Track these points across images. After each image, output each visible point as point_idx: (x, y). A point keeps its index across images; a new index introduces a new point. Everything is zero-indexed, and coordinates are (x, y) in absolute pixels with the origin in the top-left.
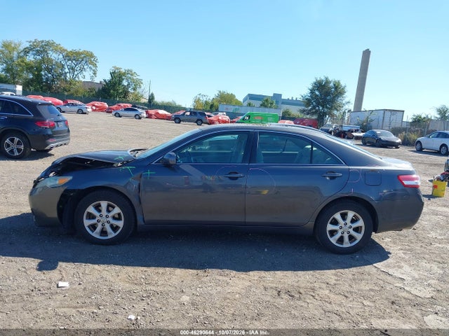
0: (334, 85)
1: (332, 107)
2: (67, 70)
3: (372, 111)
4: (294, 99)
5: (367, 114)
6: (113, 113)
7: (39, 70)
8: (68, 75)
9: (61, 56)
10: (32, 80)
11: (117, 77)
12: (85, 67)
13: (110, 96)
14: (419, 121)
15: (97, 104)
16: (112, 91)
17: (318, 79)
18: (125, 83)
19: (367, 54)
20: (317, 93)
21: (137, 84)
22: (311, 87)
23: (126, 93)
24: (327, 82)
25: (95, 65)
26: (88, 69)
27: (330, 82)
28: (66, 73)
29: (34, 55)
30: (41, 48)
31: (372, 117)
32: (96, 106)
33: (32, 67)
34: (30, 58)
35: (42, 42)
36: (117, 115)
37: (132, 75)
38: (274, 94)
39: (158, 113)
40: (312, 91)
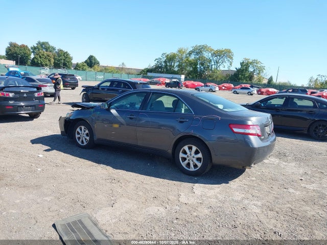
2: (213, 63)
6: (233, 91)
7: (196, 64)
8: (213, 66)
9: (210, 54)
10: (191, 72)
11: (245, 66)
12: (226, 60)
13: (239, 79)
15: (226, 85)
16: (240, 76)
18: (251, 69)
21: (261, 70)
23: (251, 77)
25: (232, 58)
26: (227, 62)
28: (212, 65)
29: (195, 55)
30: (198, 51)
32: (225, 87)
33: (192, 63)
34: (192, 57)
35: (200, 46)
36: (235, 92)
37: (257, 63)
39: (269, 91)
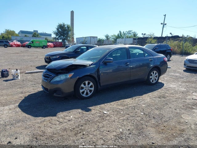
0: (67, 26)
1: (67, 36)
3: (86, 37)
4: (44, 33)
5: (84, 39)
14: (100, 40)
17: (60, 24)
19: (72, 13)
20: (60, 30)
22: (57, 27)
24: (64, 25)
27: (65, 25)
31: (86, 40)
38: (34, 31)
40: (58, 29)
